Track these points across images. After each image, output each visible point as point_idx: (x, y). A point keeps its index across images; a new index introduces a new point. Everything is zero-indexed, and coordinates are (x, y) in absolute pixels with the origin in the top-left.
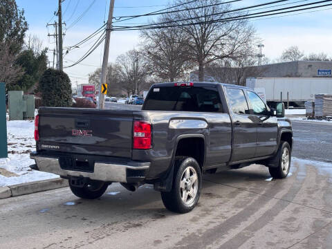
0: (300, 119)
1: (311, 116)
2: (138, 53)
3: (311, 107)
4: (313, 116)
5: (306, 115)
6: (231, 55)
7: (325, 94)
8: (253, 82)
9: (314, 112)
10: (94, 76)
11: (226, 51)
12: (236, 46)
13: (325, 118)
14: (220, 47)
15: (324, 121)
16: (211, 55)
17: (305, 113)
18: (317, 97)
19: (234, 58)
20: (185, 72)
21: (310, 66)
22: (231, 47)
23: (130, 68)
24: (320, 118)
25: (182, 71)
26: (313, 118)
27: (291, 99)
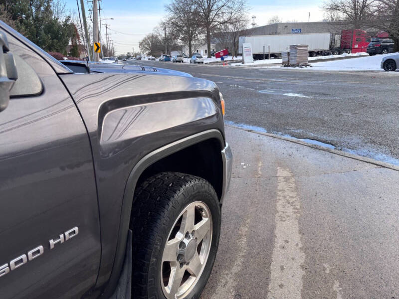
0: (278, 67)
1: (286, 64)
2: (164, 23)
3: (287, 57)
4: (289, 64)
5: (283, 63)
6: (230, 21)
7: (299, 44)
8: (244, 40)
9: (289, 61)
10: (142, 43)
11: (226, 17)
12: (233, 14)
13: (298, 65)
14: (221, 15)
15: (297, 68)
16: (215, 22)
17: (282, 62)
18: (292, 47)
19: (231, 23)
20: (199, 36)
21: (286, 27)
22: (229, 15)
23: (163, 35)
24: (293, 66)
25: (197, 35)
26: (288, 66)
27: (272, 52)
